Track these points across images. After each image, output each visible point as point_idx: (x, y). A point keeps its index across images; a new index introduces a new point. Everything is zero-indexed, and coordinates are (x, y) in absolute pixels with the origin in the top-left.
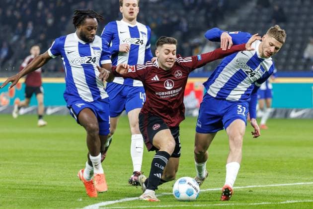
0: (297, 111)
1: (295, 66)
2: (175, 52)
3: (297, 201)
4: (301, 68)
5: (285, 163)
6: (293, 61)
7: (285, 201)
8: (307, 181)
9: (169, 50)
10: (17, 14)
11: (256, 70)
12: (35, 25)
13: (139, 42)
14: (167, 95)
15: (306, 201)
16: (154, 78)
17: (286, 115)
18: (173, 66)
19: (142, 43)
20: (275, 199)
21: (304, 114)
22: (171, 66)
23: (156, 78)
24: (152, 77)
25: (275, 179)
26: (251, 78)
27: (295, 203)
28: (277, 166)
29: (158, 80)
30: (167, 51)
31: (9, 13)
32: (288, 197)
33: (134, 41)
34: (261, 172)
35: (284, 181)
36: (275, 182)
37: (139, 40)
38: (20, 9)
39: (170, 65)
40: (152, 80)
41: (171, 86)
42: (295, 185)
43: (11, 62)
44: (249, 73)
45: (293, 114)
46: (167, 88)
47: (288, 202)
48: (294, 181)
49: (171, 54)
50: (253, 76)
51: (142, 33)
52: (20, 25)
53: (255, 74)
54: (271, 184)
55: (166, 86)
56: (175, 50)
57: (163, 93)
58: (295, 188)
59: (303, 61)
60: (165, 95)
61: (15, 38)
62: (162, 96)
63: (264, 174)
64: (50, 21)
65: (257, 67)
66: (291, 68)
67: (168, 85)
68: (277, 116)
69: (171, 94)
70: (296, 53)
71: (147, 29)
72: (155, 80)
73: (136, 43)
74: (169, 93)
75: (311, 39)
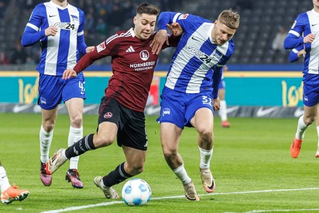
0: (264, 109)
1: (263, 58)
2: (154, 23)
3: (264, 211)
4: (269, 60)
5: (251, 168)
6: (260, 52)
7: (251, 210)
8: (276, 188)
9: (147, 21)
11: (212, 56)
13: (70, 27)
14: (142, 67)
15: (275, 211)
16: (129, 49)
17: (253, 113)
18: (149, 38)
19: (73, 28)
20: (240, 208)
21: (272, 112)
22: (148, 38)
23: (131, 49)
24: (127, 49)
25: (240, 185)
26: (207, 65)
28: (242, 171)
29: (133, 51)
30: (144, 22)
32: (254, 206)
33: (65, 25)
34: (224, 178)
36: (239, 189)
37: (70, 25)
39: (146, 36)
40: (127, 51)
41: (146, 56)
42: (262, 193)
44: (205, 60)
45: (260, 113)
46: (143, 59)
47: (255, 211)
48: (261, 188)
49: (149, 25)
50: (209, 62)
51: (73, 16)
53: (211, 59)
54: (235, 191)
55: (142, 57)
56: (154, 21)
57: (139, 65)
58: (263, 196)
59: (272, 52)
60: (140, 68)
62: (137, 68)
63: (227, 180)
65: (212, 52)
66: (257, 60)
67: (144, 56)
68: (242, 115)
69: (146, 67)
70: (263, 44)
71: (78, 12)
72: (130, 51)
73: (67, 28)
74: (144, 64)
75: (281, 28)
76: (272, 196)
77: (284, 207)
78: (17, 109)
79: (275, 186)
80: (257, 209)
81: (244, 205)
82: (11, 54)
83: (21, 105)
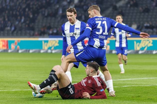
3: (129, 86)
7: (124, 86)
8: (133, 78)
10: (18, 13)
12: (25, 17)
15: (132, 86)
19: (76, 35)
20: (120, 85)
27: (128, 87)
31: (14, 13)
32: (125, 84)
35: (124, 78)
36: (120, 79)
38: (19, 11)
43: (15, 32)
47: (125, 86)
52: (19, 18)
58: (127, 81)
61: (17, 23)
64: (31, 16)
75: (134, 23)
76: (131, 81)
77: (136, 85)
78: (42, 51)
79: (132, 77)
80: (126, 86)
81: (121, 84)
82: (39, 32)
83: (43, 50)
